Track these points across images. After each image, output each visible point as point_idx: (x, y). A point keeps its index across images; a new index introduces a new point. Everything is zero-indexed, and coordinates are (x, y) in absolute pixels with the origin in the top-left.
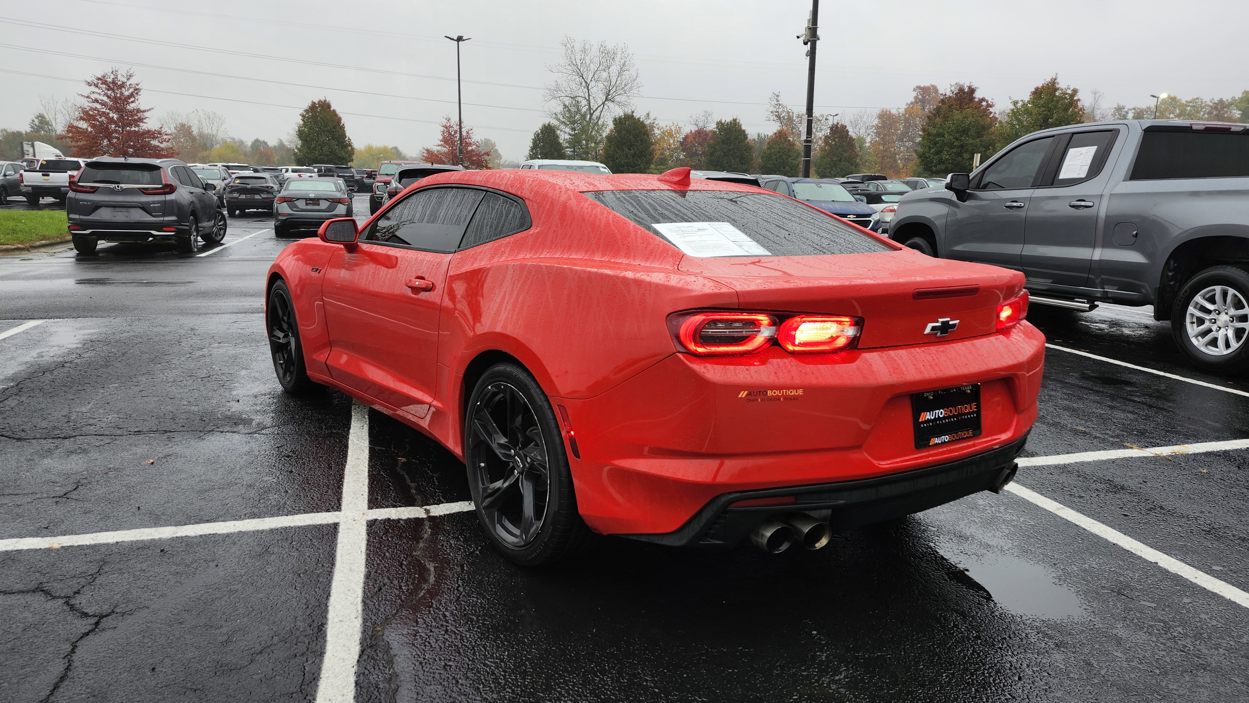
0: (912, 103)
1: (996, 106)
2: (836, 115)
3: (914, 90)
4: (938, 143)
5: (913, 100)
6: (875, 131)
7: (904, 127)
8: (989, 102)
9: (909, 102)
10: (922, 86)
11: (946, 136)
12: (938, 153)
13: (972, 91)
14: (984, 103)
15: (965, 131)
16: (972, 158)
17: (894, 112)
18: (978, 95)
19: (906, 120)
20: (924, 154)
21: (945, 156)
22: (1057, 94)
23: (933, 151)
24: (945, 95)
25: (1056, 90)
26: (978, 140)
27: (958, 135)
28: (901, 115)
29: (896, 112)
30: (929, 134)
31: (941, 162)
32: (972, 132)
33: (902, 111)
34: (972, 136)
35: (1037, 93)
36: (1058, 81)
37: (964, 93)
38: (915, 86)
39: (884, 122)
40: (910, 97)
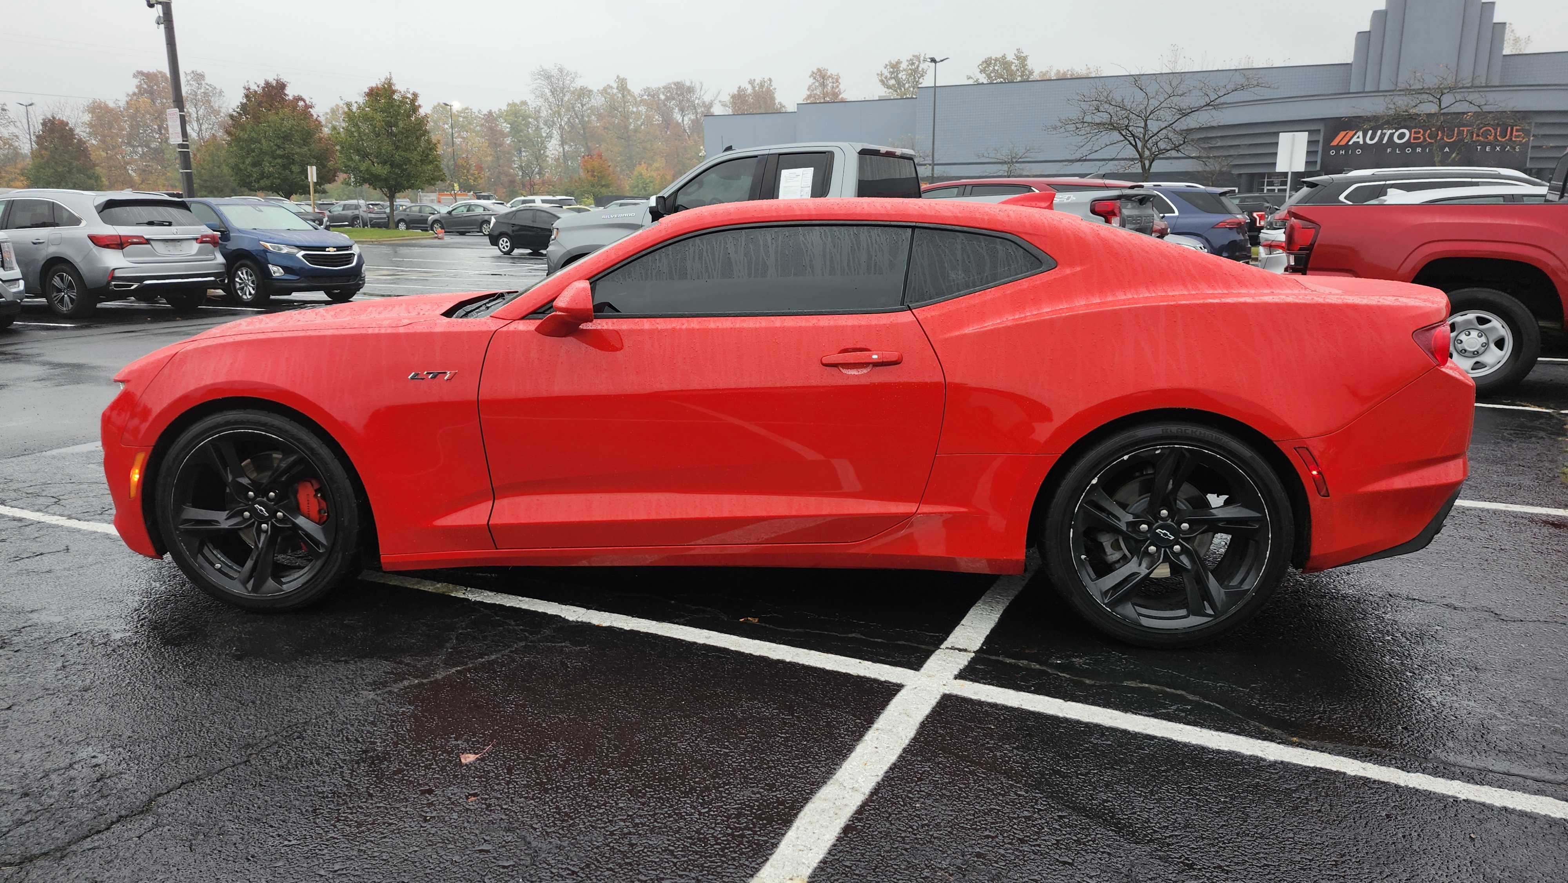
0: (134, 94)
1: (316, 107)
2: (31, 105)
3: (135, 76)
4: (254, 151)
5: (136, 90)
6: (88, 130)
7: (131, 126)
8: (307, 102)
9: (131, 93)
10: (145, 71)
11: (263, 141)
12: (255, 164)
13: (281, 86)
14: (301, 103)
15: (287, 137)
16: (305, 172)
17: (111, 105)
18: (291, 92)
19: (133, 117)
20: (236, 165)
21: (268, 168)
22: (395, 97)
23: (248, 161)
24: (249, 89)
25: (394, 92)
26: (306, 148)
27: (279, 142)
28: (122, 109)
29: (114, 105)
30: (238, 140)
31: (262, 176)
32: (297, 137)
33: (122, 103)
34: (298, 143)
35: (373, 94)
36: (394, 81)
37: (273, 87)
38: (135, 71)
39: (99, 118)
40: (132, 85)
